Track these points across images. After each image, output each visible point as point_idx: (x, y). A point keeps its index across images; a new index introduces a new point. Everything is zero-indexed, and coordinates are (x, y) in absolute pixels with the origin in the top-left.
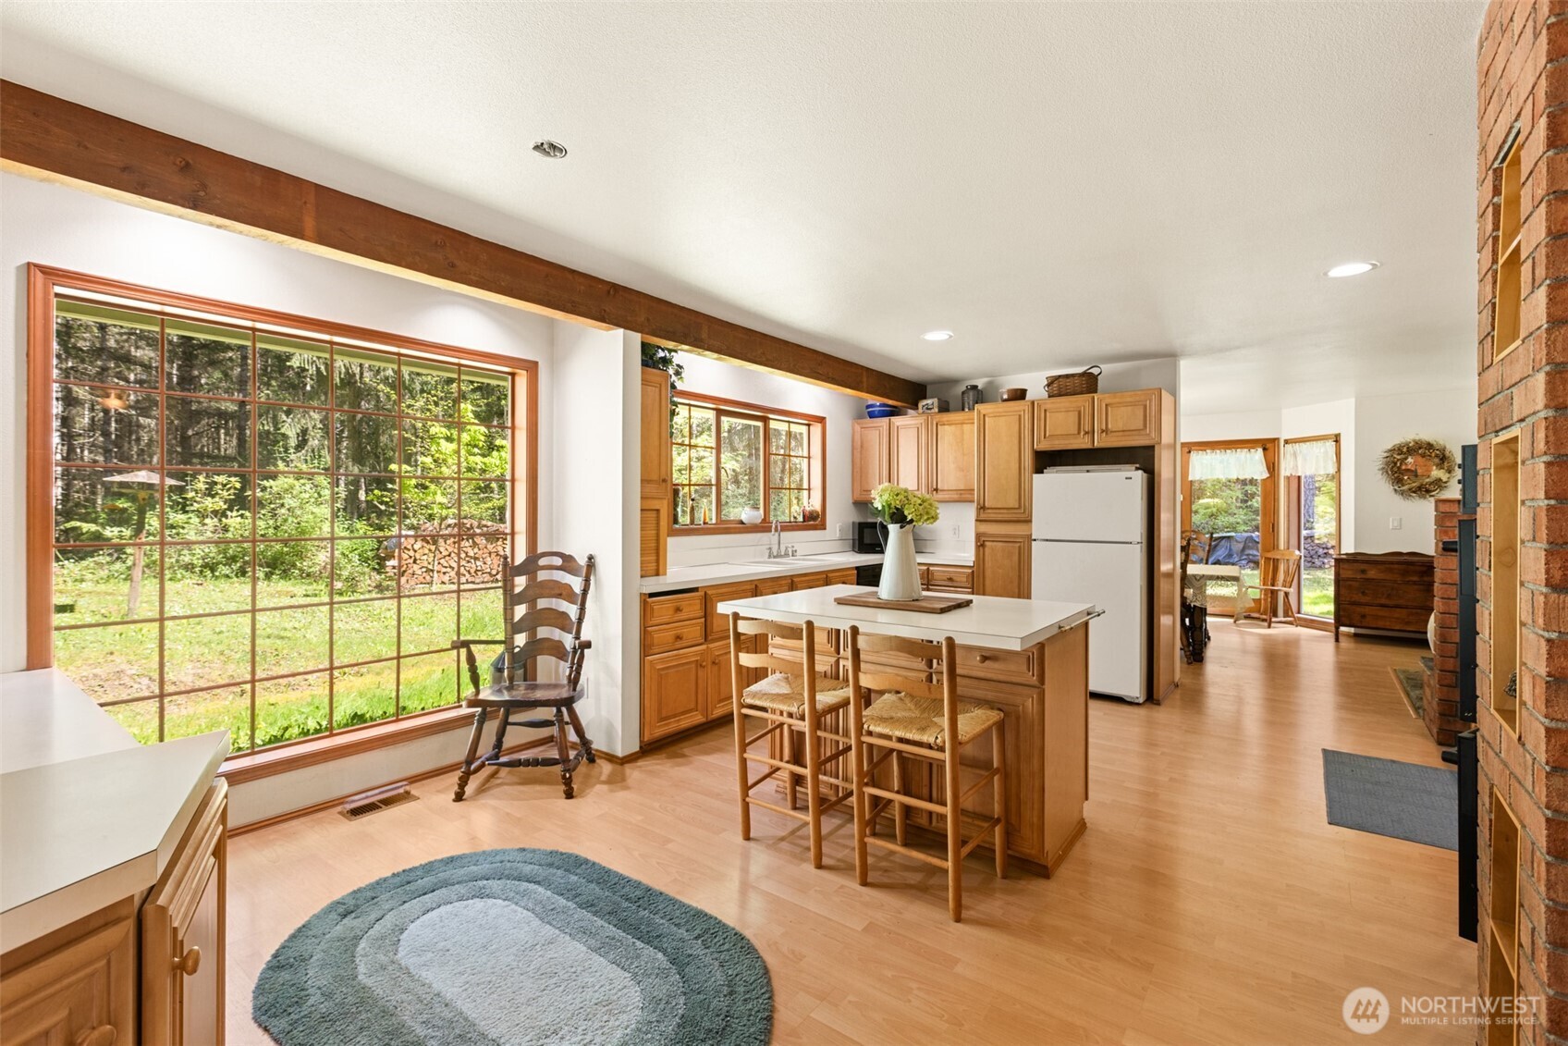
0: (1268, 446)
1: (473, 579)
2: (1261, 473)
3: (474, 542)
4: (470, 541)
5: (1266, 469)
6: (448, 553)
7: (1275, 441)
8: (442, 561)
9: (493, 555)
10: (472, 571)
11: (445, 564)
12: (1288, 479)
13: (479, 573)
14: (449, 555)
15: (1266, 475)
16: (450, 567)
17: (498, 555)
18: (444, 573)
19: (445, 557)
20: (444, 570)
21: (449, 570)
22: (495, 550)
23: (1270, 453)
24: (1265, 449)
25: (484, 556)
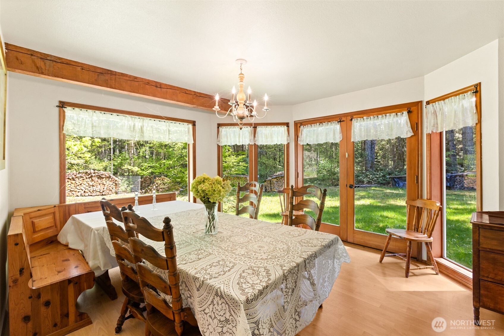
0: (412, 109)
1: (91, 194)
2: (406, 132)
3: (92, 179)
4: (90, 179)
5: (410, 129)
6: (80, 184)
7: (419, 104)
8: (77, 187)
9: (101, 185)
10: (91, 191)
11: (79, 188)
12: (429, 136)
13: (95, 192)
14: (81, 185)
15: (411, 134)
16: (81, 189)
17: (103, 184)
18: (79, 192)
19: (78, 185)
20: (78, 191)
21: (81, 190)
22: (102, 182)
23: (414, 115)
24: (409, 112)
25: (97, 185)
